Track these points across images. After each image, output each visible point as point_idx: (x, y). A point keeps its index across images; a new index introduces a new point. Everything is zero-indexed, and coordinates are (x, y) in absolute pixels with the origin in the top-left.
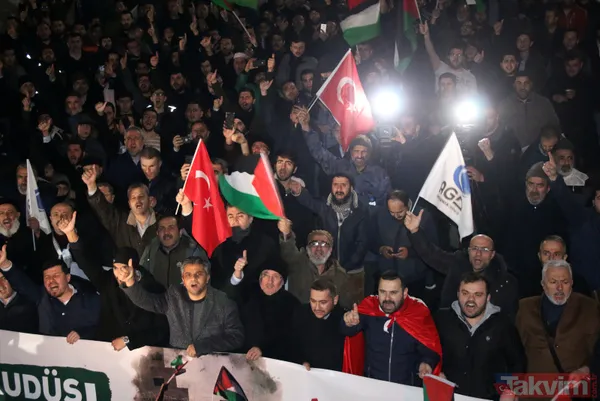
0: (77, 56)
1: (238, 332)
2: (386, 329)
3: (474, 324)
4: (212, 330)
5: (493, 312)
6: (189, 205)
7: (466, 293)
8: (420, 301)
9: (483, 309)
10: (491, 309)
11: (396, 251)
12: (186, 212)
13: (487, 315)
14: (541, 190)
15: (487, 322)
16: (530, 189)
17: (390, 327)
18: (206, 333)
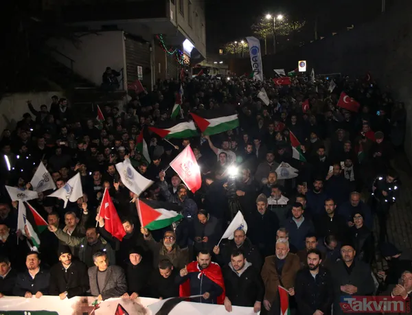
0: (42, 148)
1: (125, 286)
2: (199, 277)
3: (240, 273)
4: (110, 286)
5: (248, 266)
6: (103, 222)
7: (234, 261)
8: (216, 264)
9: (244, 264)
10: (247, 265)
11: (203, 239)
12: (101, 225)
13: (245, 268)
14: (263, 207)
15: (246, 271)
16: (259, 207)
17: (201, 276)
18: (108, 288)
